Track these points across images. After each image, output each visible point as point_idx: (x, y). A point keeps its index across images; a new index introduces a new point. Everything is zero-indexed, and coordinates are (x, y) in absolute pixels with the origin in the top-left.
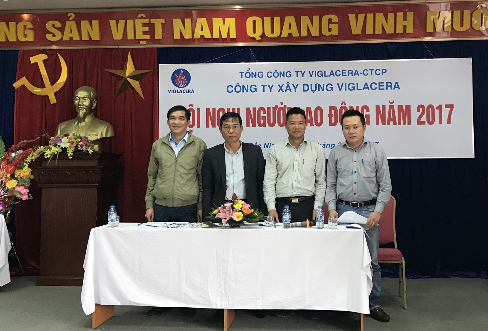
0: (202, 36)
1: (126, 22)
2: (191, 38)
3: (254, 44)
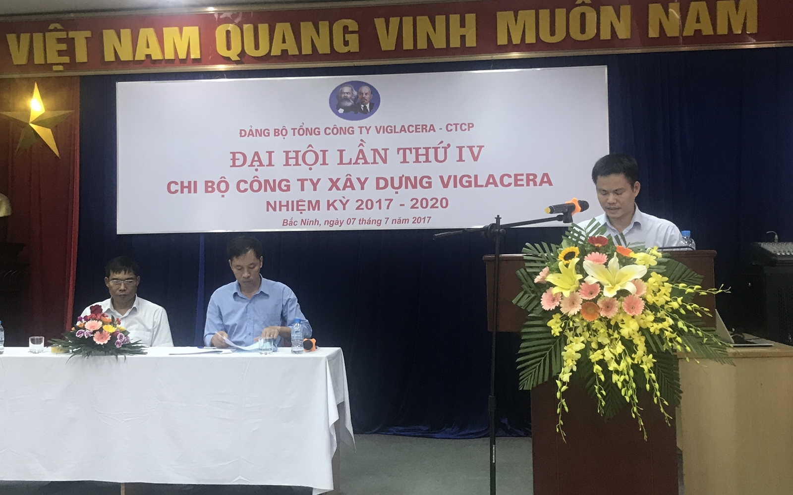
0: (149, 56)
1: (32, 36)
2: (131, 60)
3: (230, 67)
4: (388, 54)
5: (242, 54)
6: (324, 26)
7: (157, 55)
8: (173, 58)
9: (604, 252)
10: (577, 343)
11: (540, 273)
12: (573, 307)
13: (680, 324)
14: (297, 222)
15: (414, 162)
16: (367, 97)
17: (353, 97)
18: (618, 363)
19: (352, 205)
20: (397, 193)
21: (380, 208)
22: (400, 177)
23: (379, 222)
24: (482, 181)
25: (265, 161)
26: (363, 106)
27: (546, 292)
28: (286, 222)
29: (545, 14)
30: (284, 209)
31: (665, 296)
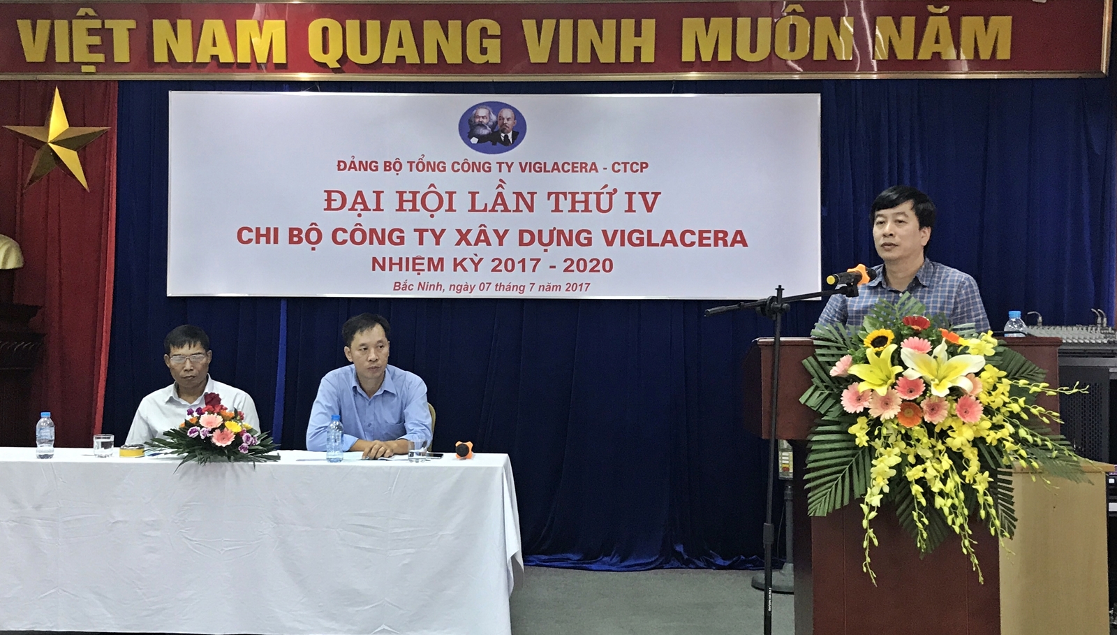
0: (215, 58)
1: (52, 25)
2: (190, 61)
3: (326, 76)
4: (539, 68)
5: (344, 60)
6: (455, 26)
7: (226, 57)
8: (248, 60)
9: (926, 336)
10: (889, 456)
11: (836, 364)
12: (887, 409)
13: (1023, 432)
14: (413, 285)
15: (569, 211)
16: (510, 123)
17: (491, 123)
18: (944, 483)
19: (486, 266)
20: (546, 251)
21: (524, 270)
22: (550, 230)
23: (522, 288)
24: (657, 239)
25: (371, 204)
26: (503, 135)
27: (847, 389)
28: (398, 286)
29: (744, 23)
30: (396, 268)
31: (1002, 396)
